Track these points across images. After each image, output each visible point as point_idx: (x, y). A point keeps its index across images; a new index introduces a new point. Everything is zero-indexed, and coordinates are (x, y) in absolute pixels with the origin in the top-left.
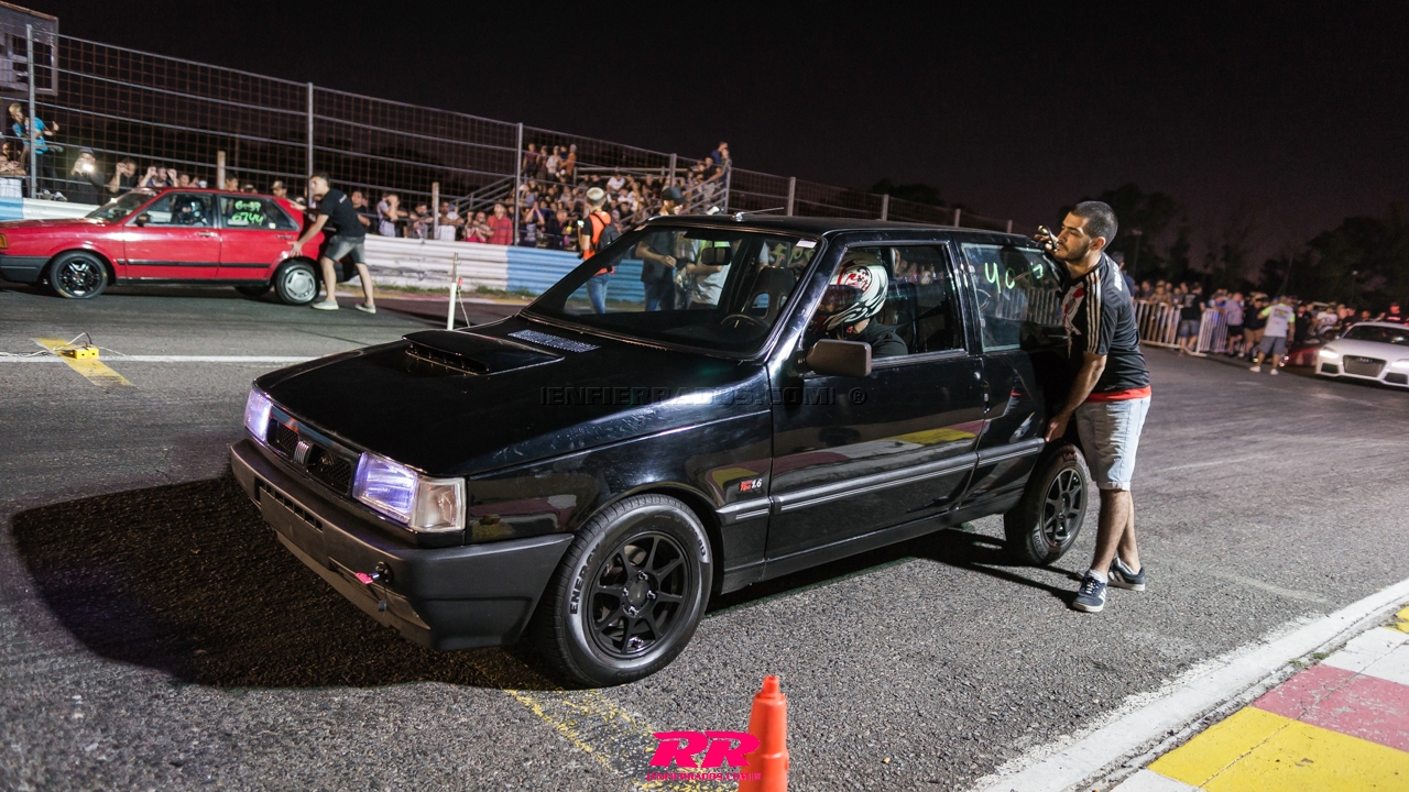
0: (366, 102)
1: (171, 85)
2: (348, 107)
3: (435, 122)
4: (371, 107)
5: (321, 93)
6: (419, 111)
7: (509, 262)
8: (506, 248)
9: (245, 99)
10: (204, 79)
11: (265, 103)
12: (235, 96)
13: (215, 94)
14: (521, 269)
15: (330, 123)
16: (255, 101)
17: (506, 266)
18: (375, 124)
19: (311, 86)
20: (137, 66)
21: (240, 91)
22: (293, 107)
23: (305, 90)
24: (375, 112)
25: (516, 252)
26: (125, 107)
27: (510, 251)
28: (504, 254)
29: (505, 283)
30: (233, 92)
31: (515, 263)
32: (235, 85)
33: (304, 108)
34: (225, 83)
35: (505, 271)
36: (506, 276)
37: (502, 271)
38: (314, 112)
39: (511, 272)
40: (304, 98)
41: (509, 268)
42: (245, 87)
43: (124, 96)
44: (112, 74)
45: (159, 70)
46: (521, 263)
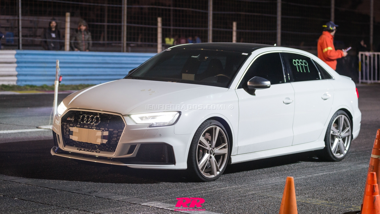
7: (17, 62)
8: (14, 52)
14: (26, 67)
17: (16, 65)
25: (21, 54)
27: (17, 54)
28: (13, 56)
29: (16, 78)
31: (22, 62)
35: (14, 69)
36: (16, 73)
37: (12, 70)
39: (19, 69)
41: (17, 67)
46: (25, 62)
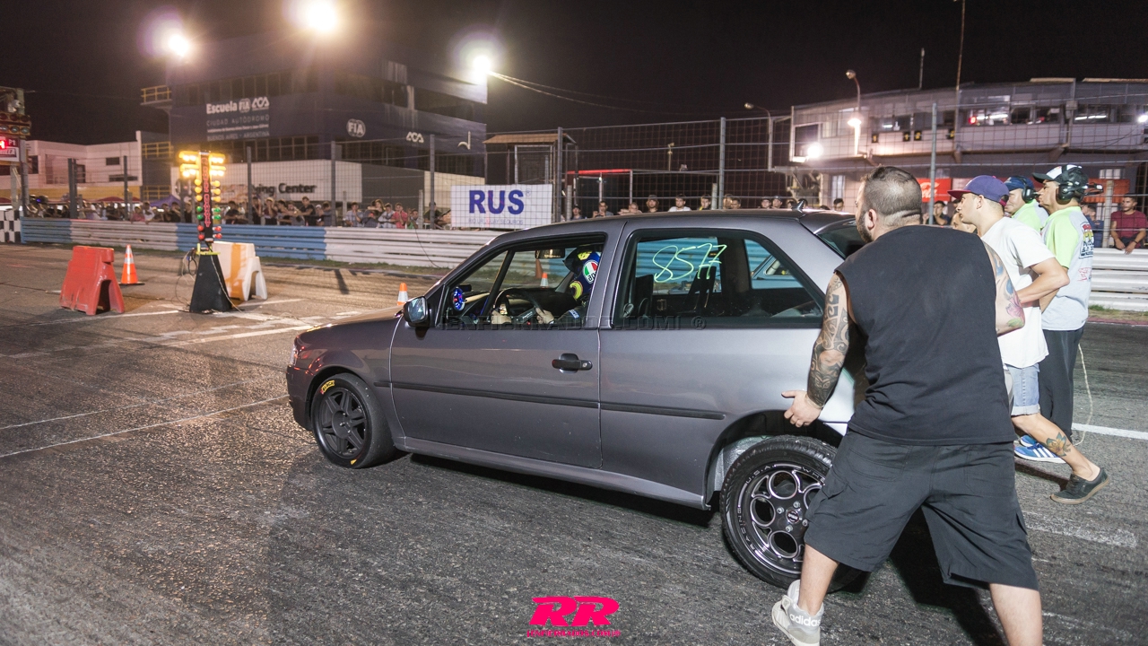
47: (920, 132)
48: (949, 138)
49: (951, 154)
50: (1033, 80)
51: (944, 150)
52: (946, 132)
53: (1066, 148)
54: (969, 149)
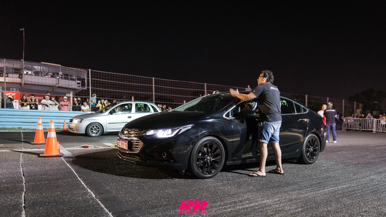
0: (167, 81)
1: (121, 81)
2: (163, 83)
3: (184, 85)
4: (168, 82)
5: (156, 80)
6: (180, 82)
9: (138, 83)
10: (129, 79)
11: (143, 83)
12: (136, 82)
13: (131, 82)
15: (158, 87)
16: (141, 83)
18: (169, 86)
19: (153, 78)
20: (114, 77)
21: (137, 81)
22: (150, 84)
23: (152, 79)
24: (169, 83)
26: (111, 87)
30: (136, 81)
32: (136, 80)
33: (152, 84)
34: (134, 79)
38: (154, 85)
40: (152, 81)
42: (138, 80)
43: (111, 84)
44: (108, 79)
45: (119, 77)
47: (7, 74)
48: (19, 78)
49: (20, 84)
50: (42, 63)
51: (17, 82)
52: (18, 75)
53: (58, 86)
54: (27, 83)
